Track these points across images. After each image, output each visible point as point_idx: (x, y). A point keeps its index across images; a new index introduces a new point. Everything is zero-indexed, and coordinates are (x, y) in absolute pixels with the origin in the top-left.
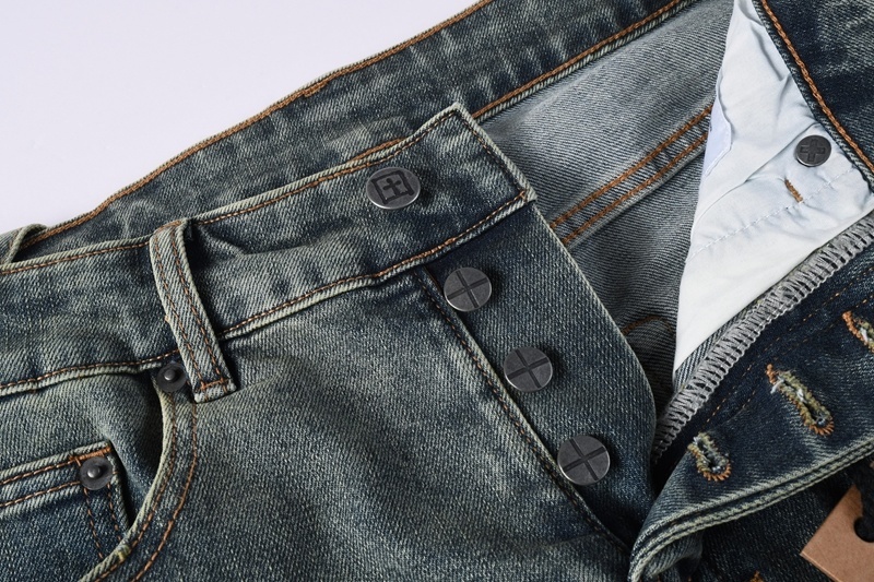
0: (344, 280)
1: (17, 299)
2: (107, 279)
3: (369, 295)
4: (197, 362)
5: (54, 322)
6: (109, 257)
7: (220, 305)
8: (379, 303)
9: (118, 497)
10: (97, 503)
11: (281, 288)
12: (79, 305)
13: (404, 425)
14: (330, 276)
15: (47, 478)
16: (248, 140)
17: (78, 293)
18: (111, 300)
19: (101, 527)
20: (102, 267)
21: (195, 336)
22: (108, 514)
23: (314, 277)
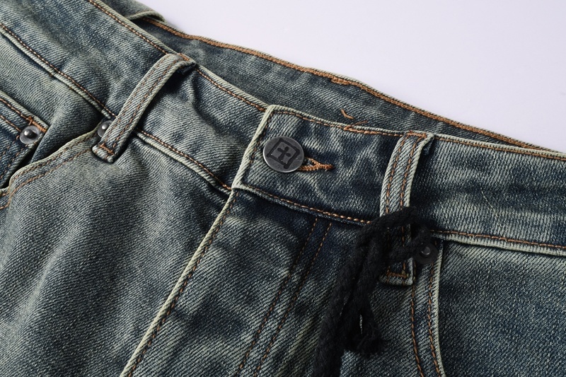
0: (202, 167)
1: (93, 27)
2: (133, 55)
3: (204, 188)
4: (113, 132)
5: (94, 53)
6: (146, 46)
7: (151, 117)
8: (202, 196)
9: (23, 154)
10: (15, 147)
11: (178, 137)
12: (112, 56)
13: (136, 264)
14: (200, 157)
15: (12, 115)
16: (280, 74)
17: (117, 50)
18: (125, 67)
19: (4, 158)
20: (137, 47)
21: (126, 119)
22: (13, 156)
23: (195, 148)
